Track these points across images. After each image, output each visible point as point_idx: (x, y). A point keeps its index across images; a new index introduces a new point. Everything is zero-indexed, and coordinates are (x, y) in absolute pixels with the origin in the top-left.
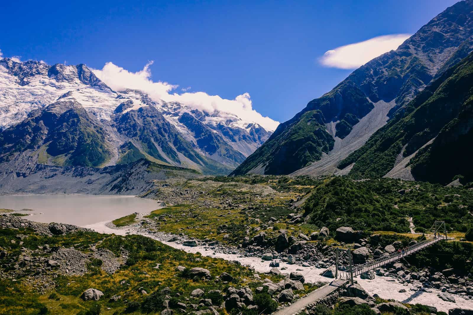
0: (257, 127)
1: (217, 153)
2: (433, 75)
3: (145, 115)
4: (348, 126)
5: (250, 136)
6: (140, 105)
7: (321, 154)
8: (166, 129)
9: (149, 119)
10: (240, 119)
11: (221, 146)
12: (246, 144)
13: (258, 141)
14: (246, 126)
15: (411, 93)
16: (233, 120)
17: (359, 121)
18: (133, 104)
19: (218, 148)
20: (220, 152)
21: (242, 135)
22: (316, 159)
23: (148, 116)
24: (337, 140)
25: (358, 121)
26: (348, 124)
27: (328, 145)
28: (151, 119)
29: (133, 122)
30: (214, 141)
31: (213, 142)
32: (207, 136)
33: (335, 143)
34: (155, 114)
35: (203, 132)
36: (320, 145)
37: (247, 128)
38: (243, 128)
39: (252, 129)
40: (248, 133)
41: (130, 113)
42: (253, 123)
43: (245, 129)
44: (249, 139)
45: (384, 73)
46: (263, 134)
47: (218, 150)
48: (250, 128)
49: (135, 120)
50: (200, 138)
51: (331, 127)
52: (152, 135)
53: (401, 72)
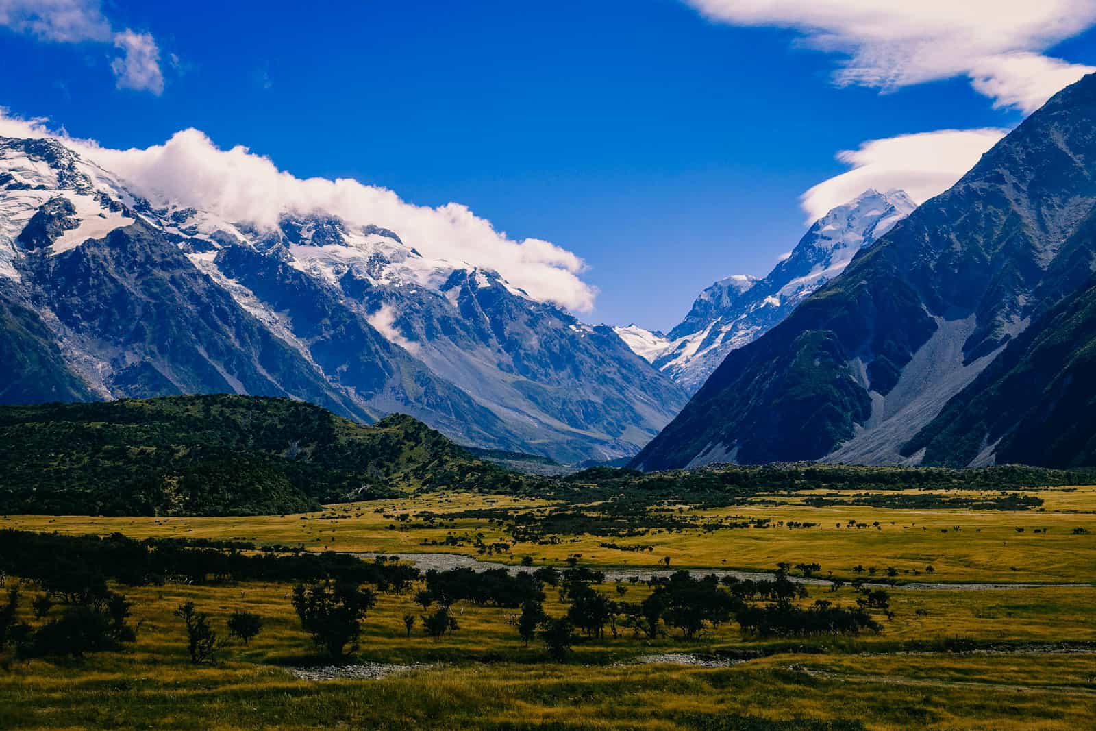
0: (483, 283)
1: (388, 394)
2: (1044, 267)
3: (140, 258)
4: (892, 368)
5: (460, 317)
6: (100, 215)
7: (852, 426)
8: (223, 310)
9: (158, 273)
10: (414, 251)
11: (399, 368)
12: (459, 355)
13: (493, 341)
14: (444, 280)
15: (1004, 307)
16: (392, 256)
17: (911, 359)
18: (75, 213)
19: (391, 374)
20: (401, 386)
21: (439, 316)
22: (846, 437)
23: (154, 264)
24: (874, 395)
25: (909, 359)
26: (893, 365)
27: (860, 409)
28: (166, 275)
29: (111, 285)
30: (373, 348)
31: (370, 352)
32: (343, 328)
33: (873, 404)
34: (176, 256)
35: (325, 314)
36: (844, 408)
37: (446, 287)
38: (433, 287)
39: (464, 291)
40: (453, 308)
41: (87, 251)
42: (466, 267)
43: (440, 293)
44: (463, 333)
45: (954, 246)
46: (510, 311)
47: (390, 382)
48: (459, 289)
49: (113, 280)
50: (318, 338)
51: (859, 371)
52: (198, 336)
53: (987, 245)
